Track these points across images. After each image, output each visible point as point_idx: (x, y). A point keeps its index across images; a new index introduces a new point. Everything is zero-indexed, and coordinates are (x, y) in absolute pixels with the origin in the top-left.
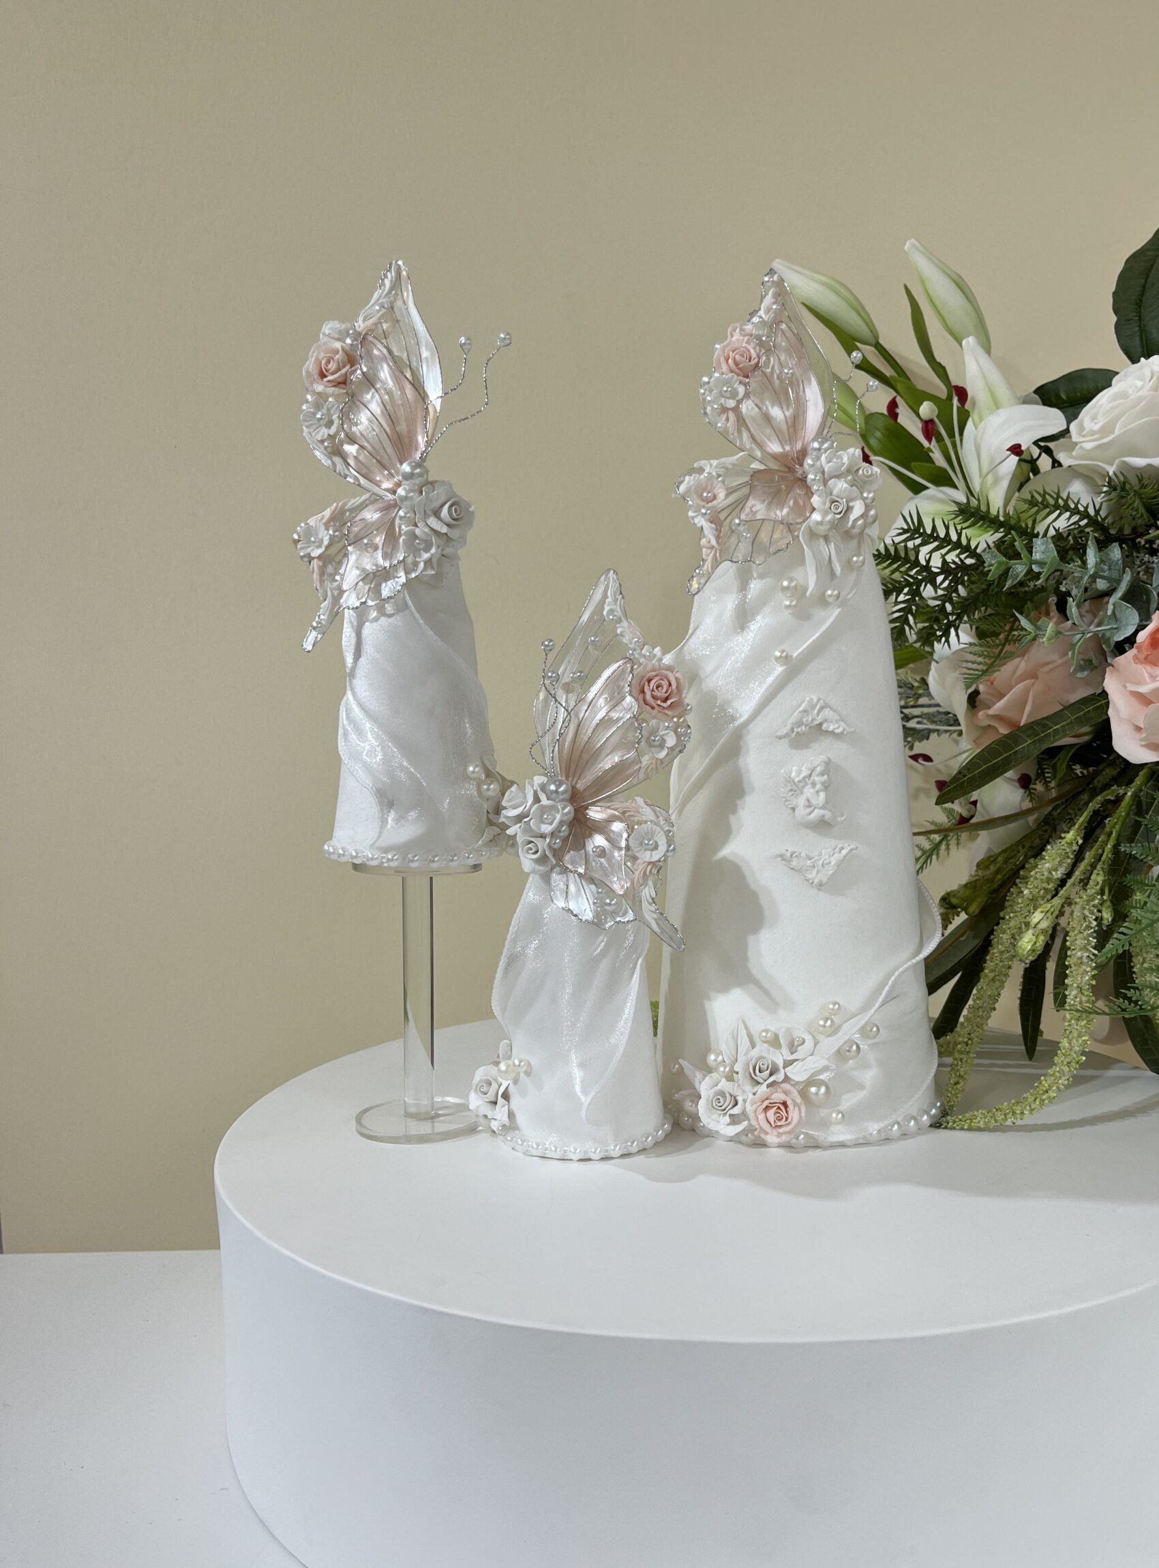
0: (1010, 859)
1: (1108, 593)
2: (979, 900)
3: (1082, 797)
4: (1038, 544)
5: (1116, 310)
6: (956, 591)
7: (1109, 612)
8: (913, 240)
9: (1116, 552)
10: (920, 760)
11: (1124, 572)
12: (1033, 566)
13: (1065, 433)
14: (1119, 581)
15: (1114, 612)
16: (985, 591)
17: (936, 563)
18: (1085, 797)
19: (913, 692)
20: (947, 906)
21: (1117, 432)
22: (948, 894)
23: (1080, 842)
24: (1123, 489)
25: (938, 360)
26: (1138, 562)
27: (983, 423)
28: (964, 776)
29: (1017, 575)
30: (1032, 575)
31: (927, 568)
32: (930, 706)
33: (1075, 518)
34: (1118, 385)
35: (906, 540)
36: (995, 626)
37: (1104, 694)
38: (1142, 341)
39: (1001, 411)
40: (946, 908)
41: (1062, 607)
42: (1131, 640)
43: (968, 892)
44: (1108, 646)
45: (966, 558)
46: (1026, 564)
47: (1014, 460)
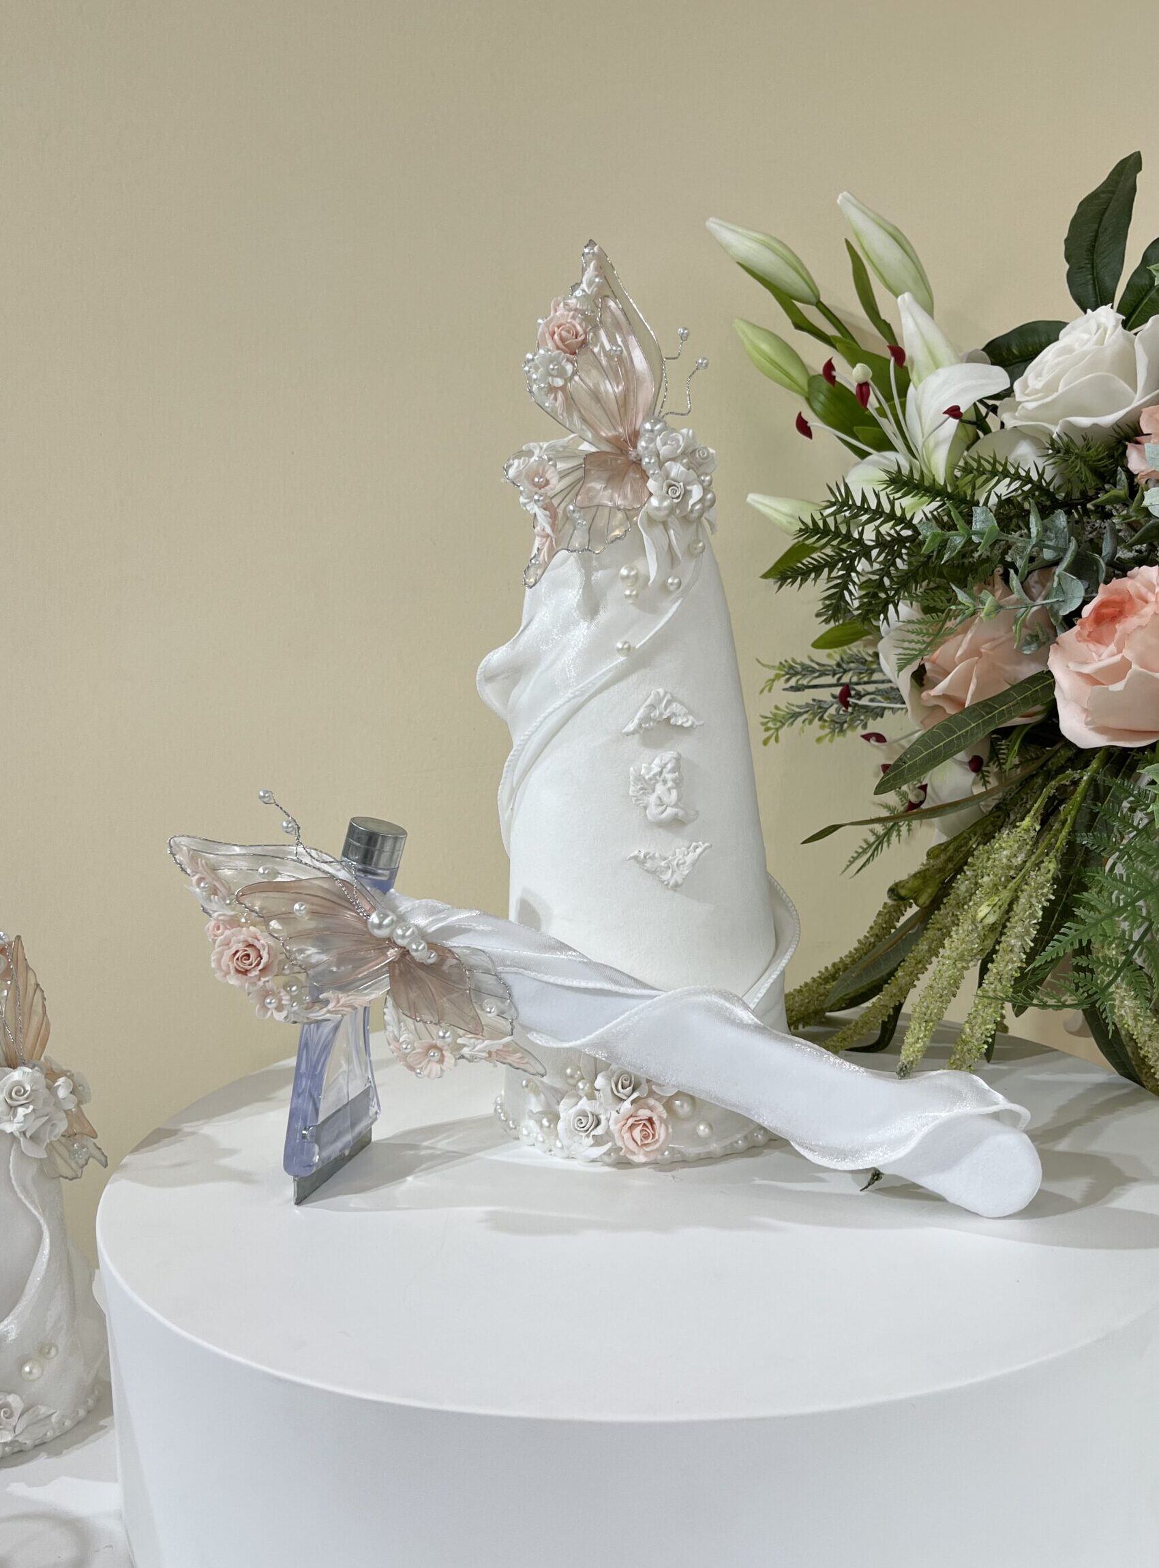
0: (961, 847)
1: (1056, 563)
2: (929, 891)
3: (1035, 780)
4: (978, 512)
5: (1068, 258)
6: (894, 564)
7: (1055, 585)
8: (845, 193)
9: (1061, 519)
10: (873, 741)
11: (1070, 541)
12: (973, 537)
13: (1009, 392)
14: (1065, 551)
15: (1059, 583)
16: (925, 564)
17: (869, 536)
18: (1039, 780)
19: (866, 668)
20: (895, 898)
21: (1061, 390)
22: (896, 885)
23: (1038, 828)
24: (1067, 451)
25: (883, 318)
26: (1089, 528)
27: (922, 384)
28: (905, 763)
29: (955, 547)
30: (970, 545)
31: (860, 541)
32: (883, 682)
33: (1017, 484)
34: (1066, 338)
35: (834, 514)
36: (934, 601)
37: (1049, 673)
38: (1095, 290)
39: (940, 371)
40: (895, 900)
41: (1006, 578)
42: (1077, 613)
43: (917, 883)
44: (1056, 620)
45: (901, 529)
46: (963, 535)
47: (953, 423)
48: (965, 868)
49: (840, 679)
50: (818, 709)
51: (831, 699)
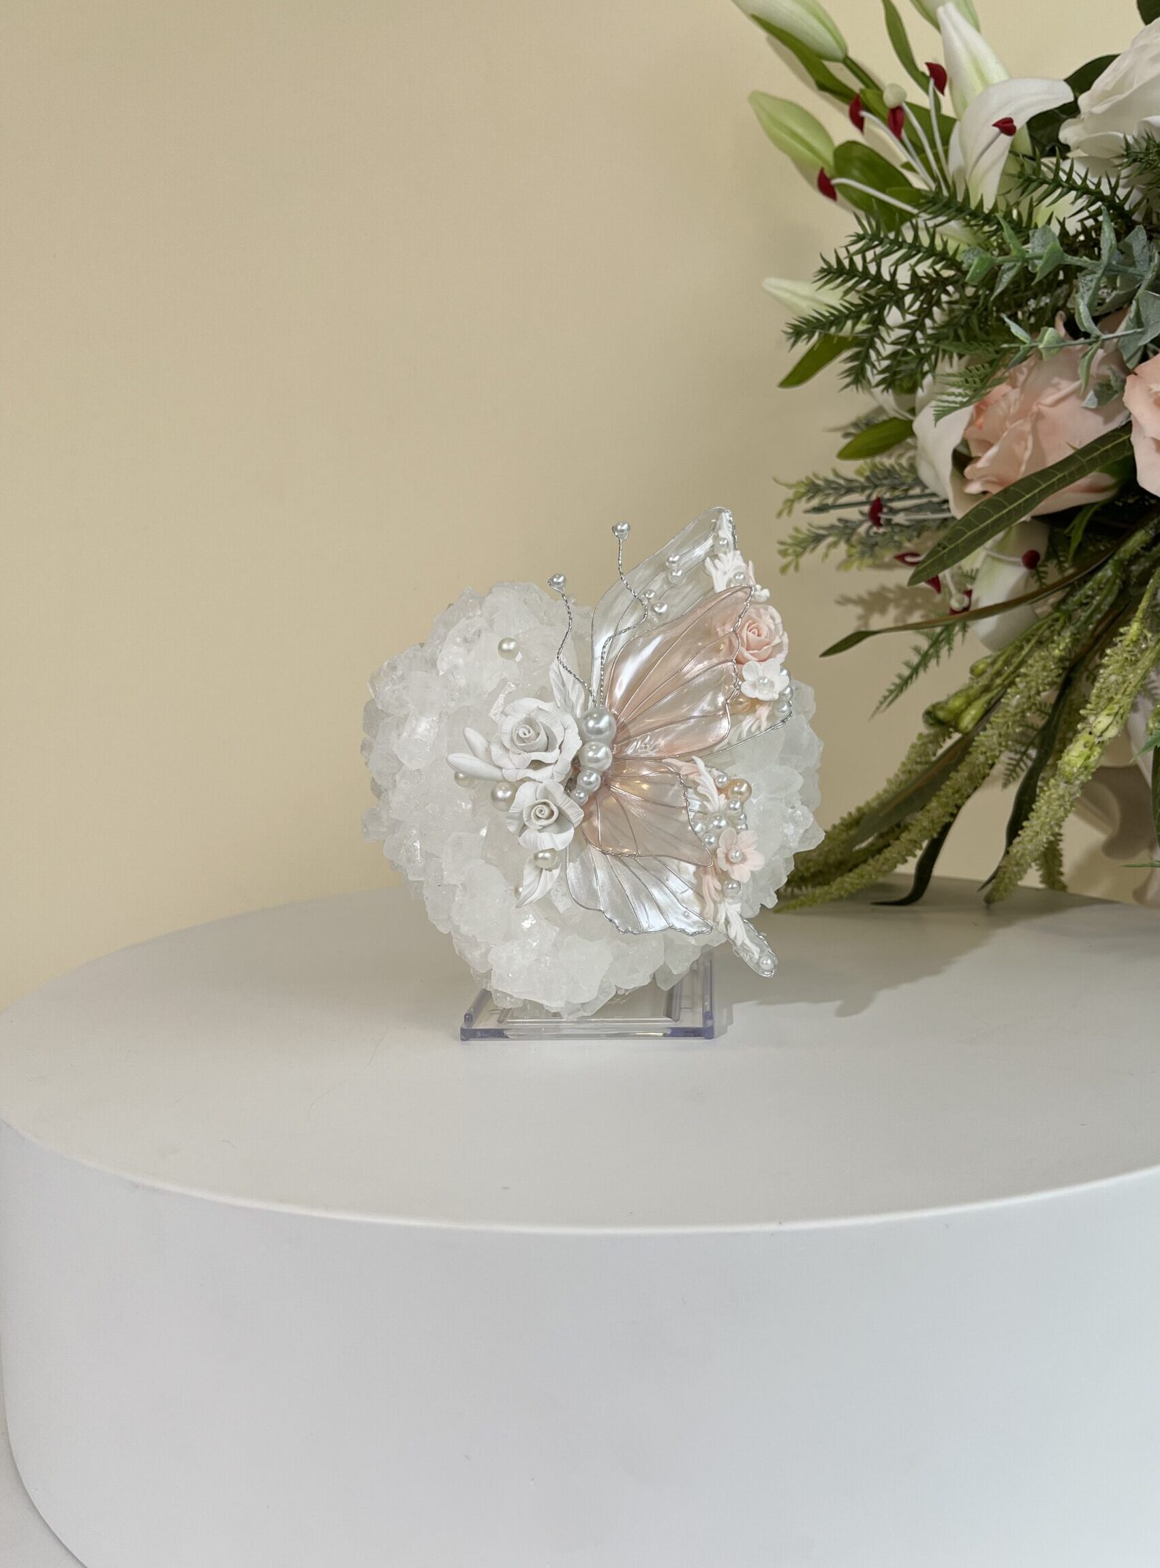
0: (1012, 658)
2: (973, 712)
4: (1037, 236)
6: (930, 314)
7: (1132, 314)
9: (1140, 239)
11: (1150, 261)
14: (1145, 275)
15: (1137, 311)
20: (932, 724)
24: (1146, 160)
31: (892, 285)
40: (931, 727)
43: (959, 702)
45: (942, 268)
46: (1017, 260)
47: (1005, 140)
48: (1018, 680)
49: (870, 495)
50: (846, 530)
51: (861, 518)
